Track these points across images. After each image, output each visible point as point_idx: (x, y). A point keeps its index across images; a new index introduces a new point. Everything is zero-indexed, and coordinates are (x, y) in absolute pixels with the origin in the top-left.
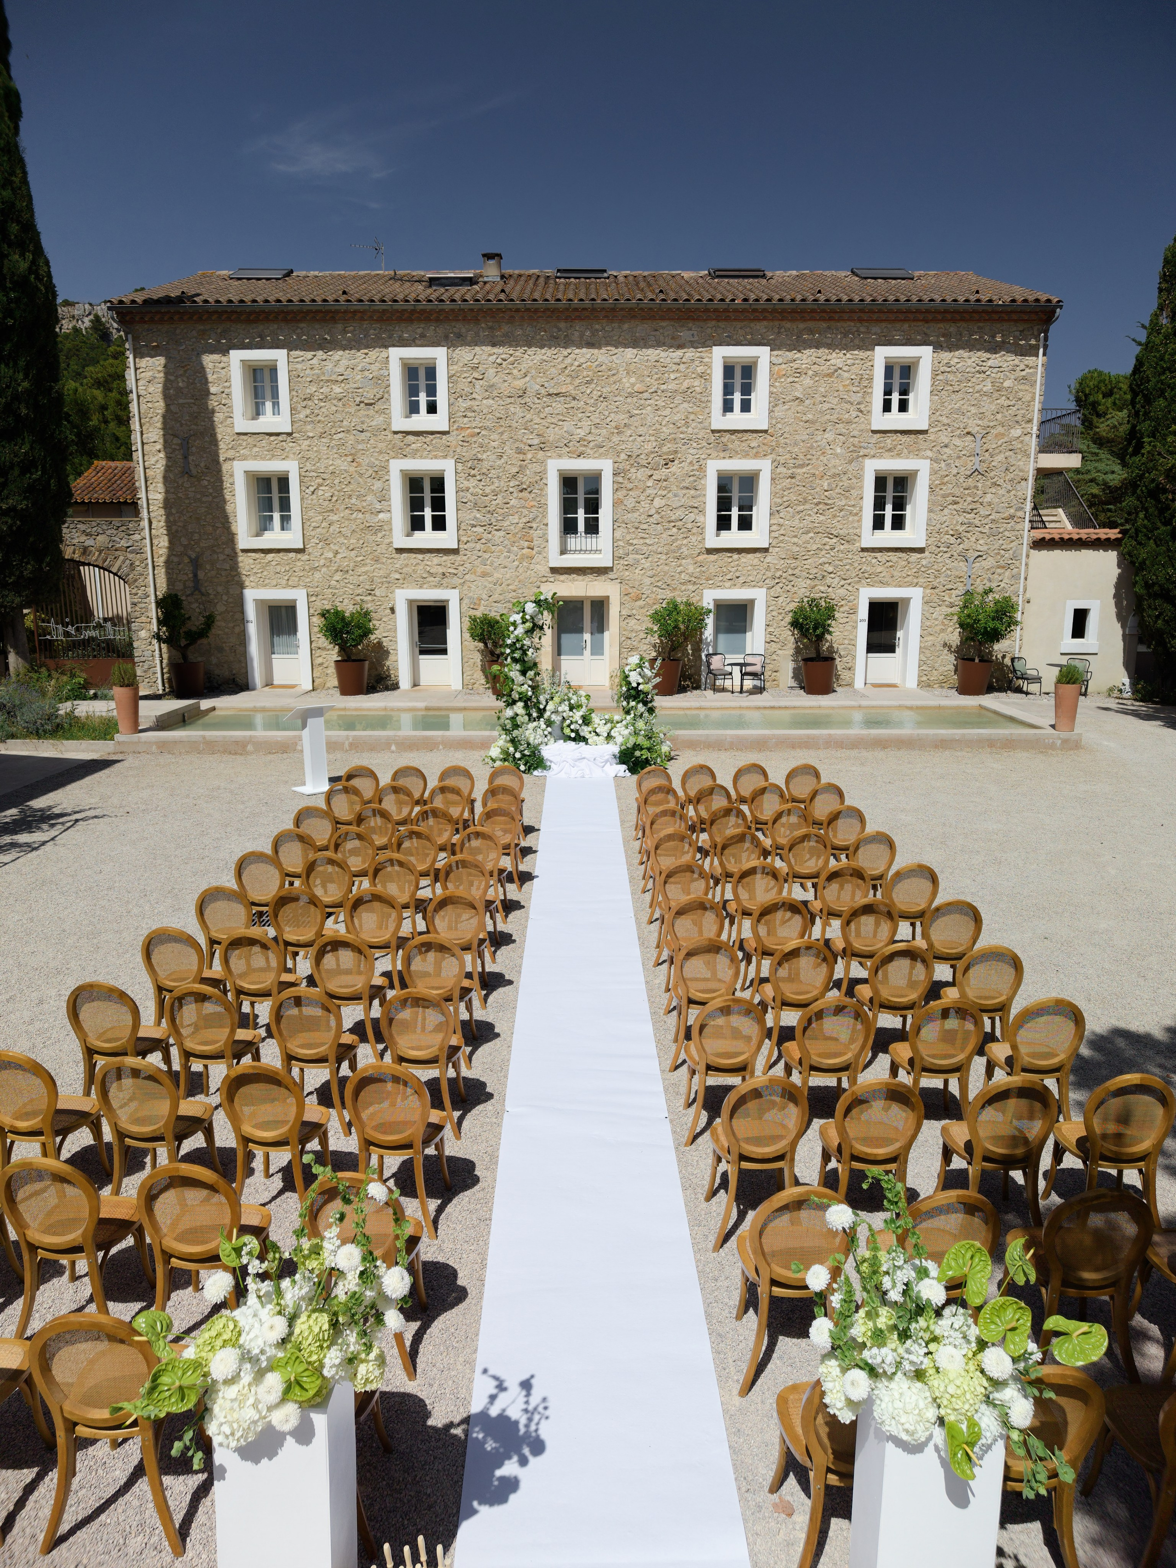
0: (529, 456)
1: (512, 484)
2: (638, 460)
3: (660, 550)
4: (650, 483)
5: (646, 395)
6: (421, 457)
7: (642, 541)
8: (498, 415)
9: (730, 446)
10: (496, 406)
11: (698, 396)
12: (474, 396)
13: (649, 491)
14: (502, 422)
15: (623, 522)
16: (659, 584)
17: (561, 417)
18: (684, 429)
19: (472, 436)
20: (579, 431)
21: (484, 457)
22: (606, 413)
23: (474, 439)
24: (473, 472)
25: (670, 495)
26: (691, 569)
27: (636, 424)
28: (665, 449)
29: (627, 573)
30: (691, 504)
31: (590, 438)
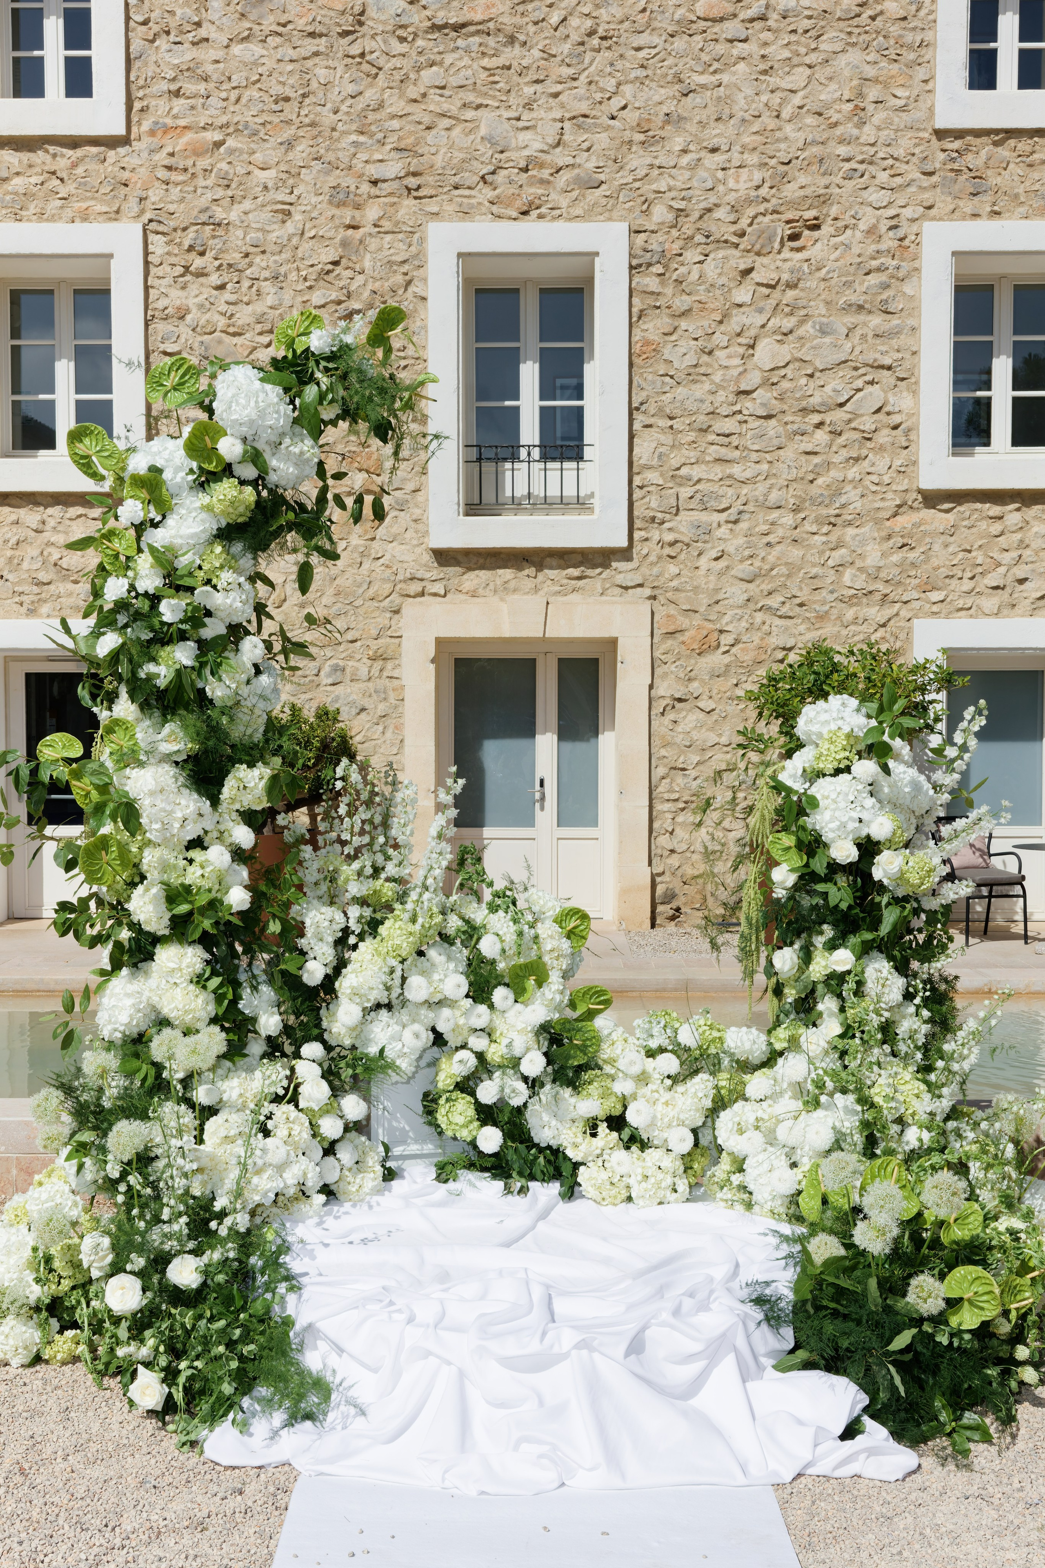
0: (372, 212)
1: (317, 297)
2: (708, 224)
3: (774, 497)
4: (743, 295)
5: (732, 28)
6: (41, 216)
7: (718, 471)
8: (277, 90)
9: (994, 180)
10: (270, 64)
11: (895, 30)
12: (203, 32)
13: (738, 320)
14: (290, 110)
15: (660, 412)
16: (774, 601)
17: (471, 97)
18: (849, 129)
19: (198, 153)
20: (524, 137)
21: (234, 215)
22: (610, 84)
23: (204, 163)
24: (198, 263)
25: (808, 329)
26: (873, 556)
27: (703, 115)
28: (790, 191)
29: (673, 569)
30: (869, 357)
31: (560, 157)
